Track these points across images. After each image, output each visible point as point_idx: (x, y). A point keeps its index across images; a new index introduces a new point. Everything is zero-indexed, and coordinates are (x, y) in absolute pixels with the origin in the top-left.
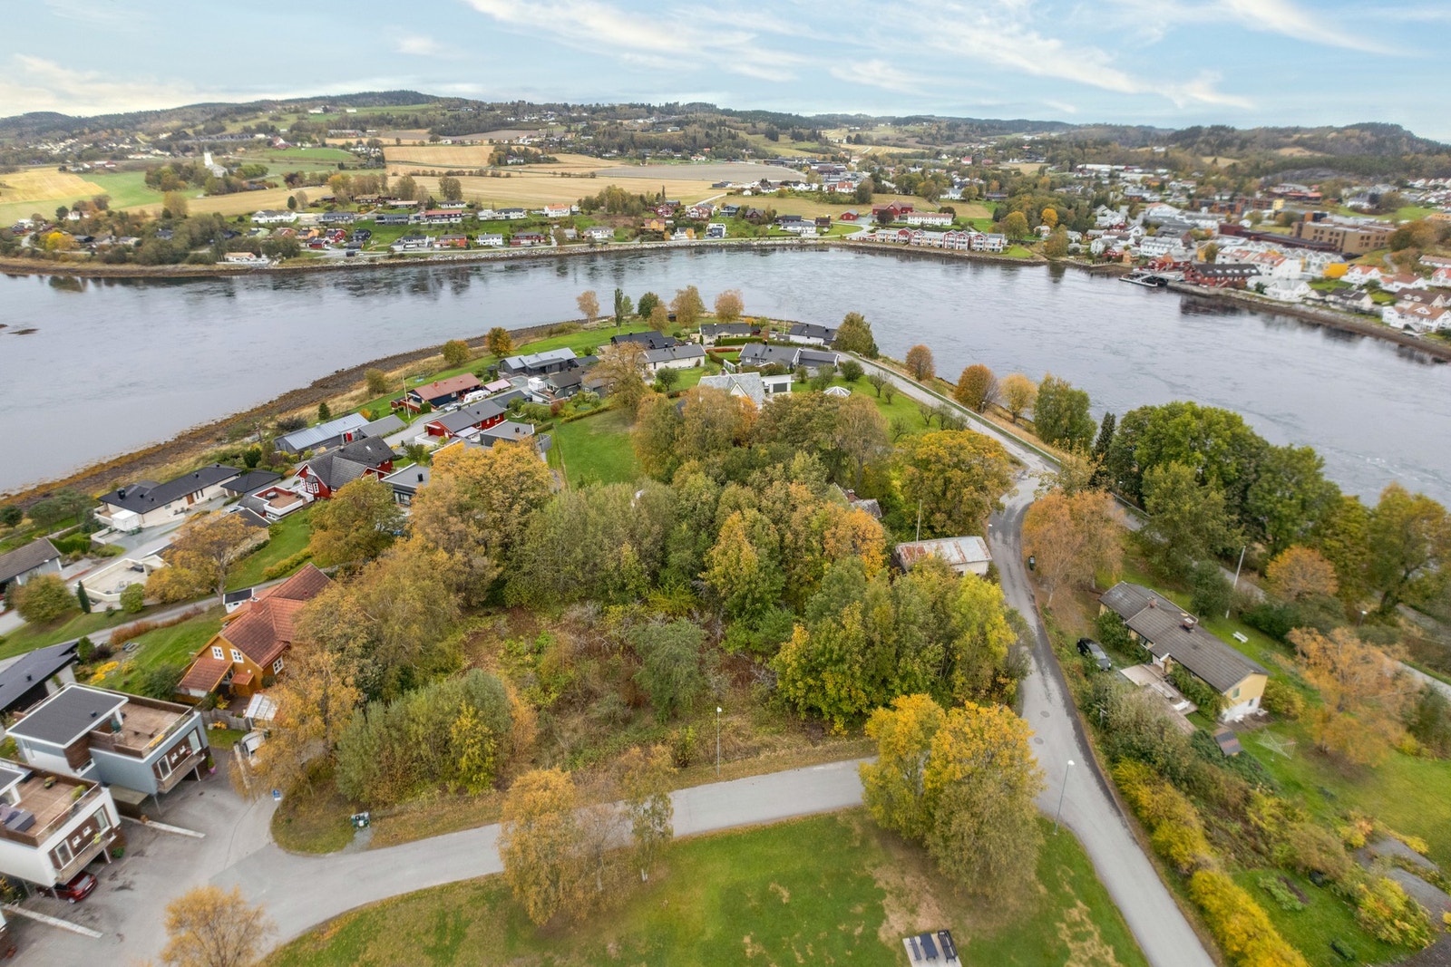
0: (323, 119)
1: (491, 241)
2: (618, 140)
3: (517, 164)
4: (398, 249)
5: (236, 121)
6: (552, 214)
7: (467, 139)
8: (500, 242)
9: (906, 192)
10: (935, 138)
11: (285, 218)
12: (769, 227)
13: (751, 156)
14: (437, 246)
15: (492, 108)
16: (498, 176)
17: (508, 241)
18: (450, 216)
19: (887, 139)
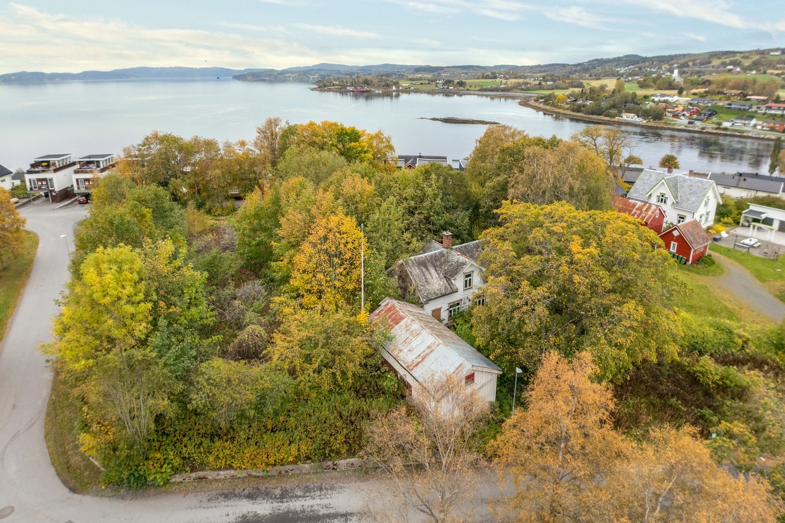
0: (777, 58)
4: (726, 124)
5: (719, 59)
11: (670, 99)
14: (759, 127)
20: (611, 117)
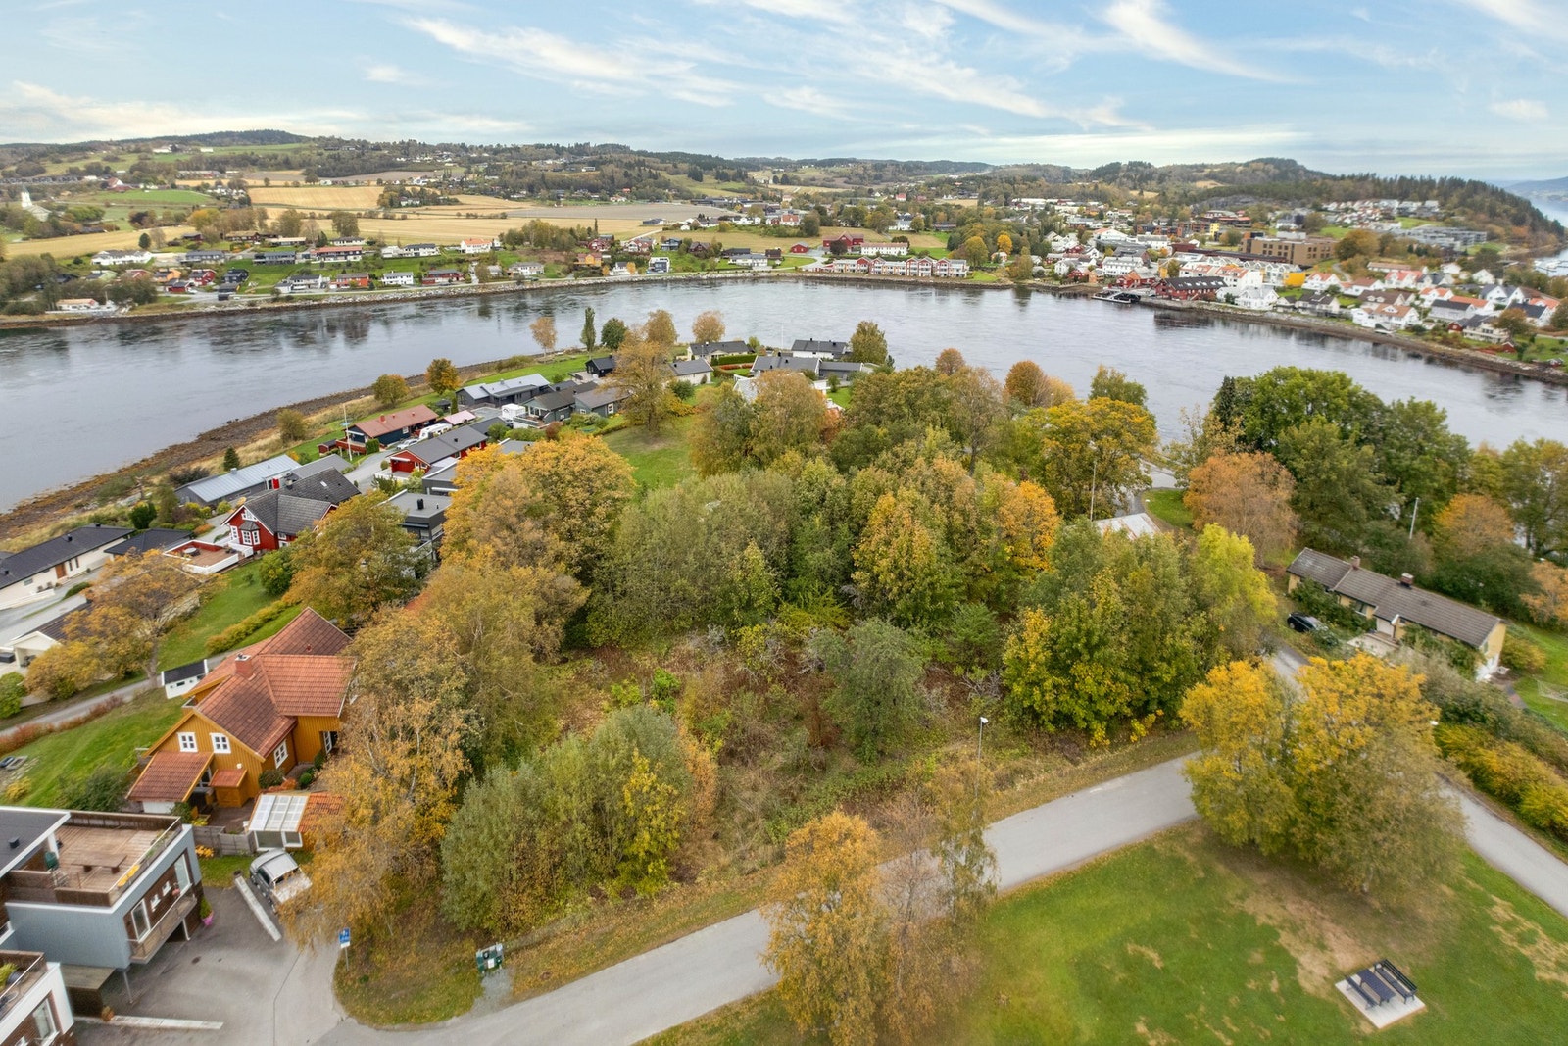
0: (172, 159)
1: (399, 281)
2: (527, 180)
3: (412, 205)
4: (285, 291)
5: (59, 162)
6: (470, 250)
7: (351, 180)
8: (410, 281)
9: (853, 225)
10: (862, 178)
11: (135, 259)
12: (717, 260)
13: (677, 197)
14: (333, 287)
15: (377, 147)
16: (392, 218)
17: (420, 280)
18: (347, 253)
19: (814, 180)
20: (34, 313)
